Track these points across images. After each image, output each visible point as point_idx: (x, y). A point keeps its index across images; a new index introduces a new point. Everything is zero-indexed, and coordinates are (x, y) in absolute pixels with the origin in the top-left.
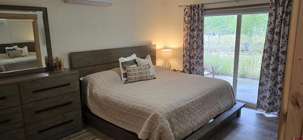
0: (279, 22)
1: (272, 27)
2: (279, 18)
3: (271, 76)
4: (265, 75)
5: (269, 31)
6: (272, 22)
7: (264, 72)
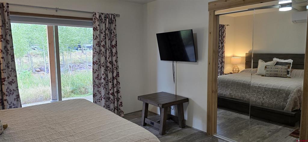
0: (104, 36)
1: (98, 40)
2: (104, 33)
3: (104, 84)
4: (97, 85)
5: (96, 44)
6: (98, 36)
7: (96, 83)
